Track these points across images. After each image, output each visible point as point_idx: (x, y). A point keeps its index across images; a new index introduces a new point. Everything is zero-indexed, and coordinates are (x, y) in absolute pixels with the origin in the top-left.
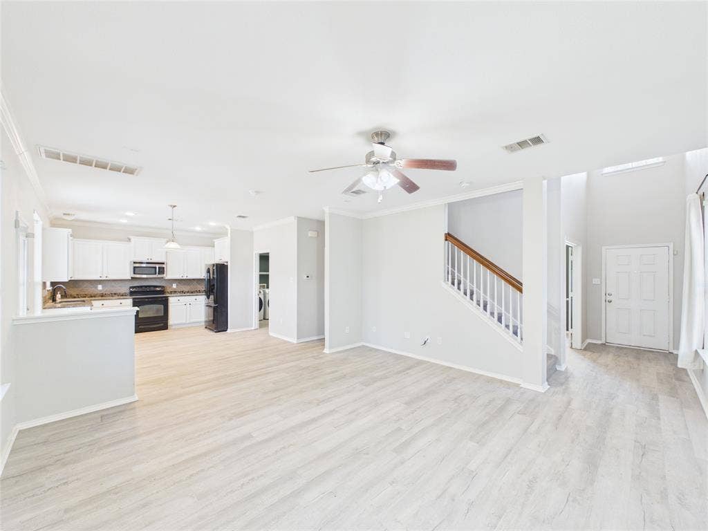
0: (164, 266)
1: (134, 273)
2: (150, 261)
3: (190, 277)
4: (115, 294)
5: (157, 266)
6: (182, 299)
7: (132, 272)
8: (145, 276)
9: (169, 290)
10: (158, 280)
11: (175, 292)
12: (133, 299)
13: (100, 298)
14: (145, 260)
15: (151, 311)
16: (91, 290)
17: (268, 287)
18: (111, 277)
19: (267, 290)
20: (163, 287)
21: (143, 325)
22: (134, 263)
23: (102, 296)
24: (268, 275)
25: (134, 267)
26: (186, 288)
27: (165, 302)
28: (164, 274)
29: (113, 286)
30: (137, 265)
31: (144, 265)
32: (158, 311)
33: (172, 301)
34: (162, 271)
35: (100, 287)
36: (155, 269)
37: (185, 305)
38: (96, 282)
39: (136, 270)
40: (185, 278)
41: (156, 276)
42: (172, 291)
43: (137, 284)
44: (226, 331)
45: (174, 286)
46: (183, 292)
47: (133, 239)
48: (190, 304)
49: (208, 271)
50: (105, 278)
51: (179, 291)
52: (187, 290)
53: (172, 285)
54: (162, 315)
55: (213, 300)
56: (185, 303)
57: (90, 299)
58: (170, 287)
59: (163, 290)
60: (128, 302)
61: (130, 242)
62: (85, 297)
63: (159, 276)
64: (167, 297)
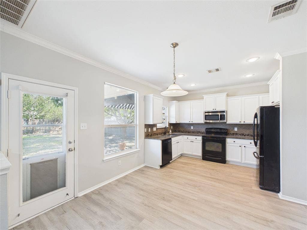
0: (225, 114)
1: (206, 120)
2: (214, 110)
3: (248, 122)
4: (199, 132)
5: (219, 114)
6: (237, 140)
7: (204, 119)
8: (211, 121)
9: (232, 132)
10: (223, 124)
12: (202, 136)
14: (211, 110)
15: (214, 147)
18: (195, 122)
20: (227, 129)
21: (207, 156)
22: (206, 112)
23: (193, 133)
27: (223, 143)
28: (224, 120)
29: (198, 127)
30: (207, 114)
31: (210, 114)
32: (218, 147)
33: (229, 141)
34: (223, 117)
35: (192, 128)
36: (217, 116)
37: (240, 146)
38: (190, 125)
39: (207, 117)
40: (242, 123)
41: (218, 121)
42: (233, 134)
43: (210, 126)
44: (279, 193)
45: (236, 129)
46: (243, 134)
47: (205, 96)
48: (245, 147)
49: (256, 116)
50: (191, 123)
51: (240, 134)
52: (247, 133)
53: (234, 129)
54: (221, 151)
55: (259, 147)
56: (241, 145)
57: (187, 134)
58: (233, 130)
59: (227, 132)
60: (200, 138)
61: (203, 99)
62: (186, 132)
63: (221, 121)
64: (225, 138)
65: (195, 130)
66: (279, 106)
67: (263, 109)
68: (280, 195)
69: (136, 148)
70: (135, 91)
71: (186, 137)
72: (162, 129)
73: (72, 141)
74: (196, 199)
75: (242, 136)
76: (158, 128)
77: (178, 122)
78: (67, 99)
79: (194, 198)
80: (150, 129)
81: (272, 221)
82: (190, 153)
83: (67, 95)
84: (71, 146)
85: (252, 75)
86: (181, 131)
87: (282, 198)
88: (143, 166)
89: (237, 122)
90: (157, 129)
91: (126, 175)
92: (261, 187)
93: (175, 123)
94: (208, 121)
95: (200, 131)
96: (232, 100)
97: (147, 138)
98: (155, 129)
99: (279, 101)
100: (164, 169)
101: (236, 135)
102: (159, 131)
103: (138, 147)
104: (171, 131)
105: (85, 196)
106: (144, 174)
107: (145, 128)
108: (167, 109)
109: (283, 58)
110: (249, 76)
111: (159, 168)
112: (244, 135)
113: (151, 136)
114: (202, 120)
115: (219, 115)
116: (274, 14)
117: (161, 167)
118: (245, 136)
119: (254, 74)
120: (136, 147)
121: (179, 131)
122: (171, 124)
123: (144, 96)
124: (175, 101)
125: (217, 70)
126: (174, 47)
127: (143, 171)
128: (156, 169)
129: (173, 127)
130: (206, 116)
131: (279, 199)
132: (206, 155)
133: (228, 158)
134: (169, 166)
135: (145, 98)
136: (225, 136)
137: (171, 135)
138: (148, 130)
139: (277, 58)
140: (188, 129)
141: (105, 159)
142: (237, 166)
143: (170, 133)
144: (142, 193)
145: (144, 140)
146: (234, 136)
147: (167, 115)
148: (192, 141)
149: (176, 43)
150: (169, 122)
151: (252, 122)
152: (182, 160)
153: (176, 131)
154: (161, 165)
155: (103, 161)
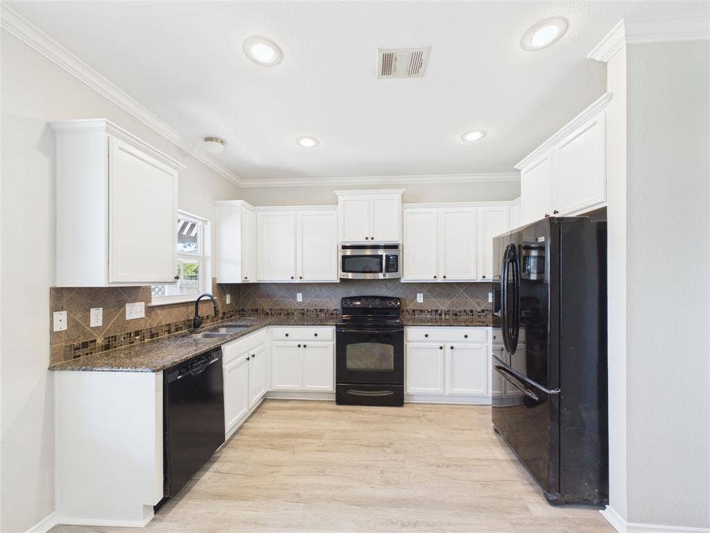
0: (397, 252)
1: (344, 270)
2: (370, 242)
3: (452, 278)
4: (321, 312)
5: (383, 253)
7: (340, 270)
9: (410, 307)
10: (389, 285)
11: (421, 311)
12: (336, 325)
14: (361, 240)
15: (368, 356)
16: (287, 303)
18: (309, 278)
20: (399, 299)
22: (344, 247)
23: (303, 315)
25: (344, 257)
26: (443, 305)
27: (397, 341)
28: (398, 270)
30: (348, 252)
32: (383, 357)
33: (413, 334)
34: (393, 264)
35: (299, 297)
36: (378, 260)
37: (441, 348)
38: (294, 287)
39: (347, 265)
40: (440, 280)
41: (381, 276)
42: (414, 311)
43: (353, 292)
45: (420, 298)
46: (436, 311)
47: (342, 196)
48: (452, 348)
50: (297, 281)
51: (430, 310)
52: (444, 308)
53: (416, 297)
54: (391, 367)
56: (442, 345)
57: (284, 318)
58: (412, 301)
59: (400, 307)
60: (328, 333)
61: (337, 204)
62: (280, 314)
63: (388, 276)
64: (402, 326)
65: (309, 304)
67: (556, 225)
71: (280, 331)
72: (184, 309)
75: (435, 316)
76: (154, 303)
77: (252, 280)
82: (295, 386)
86: (263, 310)
89: (427, 277)
90: (150, 310)
93: (240, 282)
94: (350, 276)
95: (324, 307)
96: (416, 212)
97: (65, 368)
98: (135, 311)
101: (419, 315)
107: (55, 308)
108: (208, 227)
112: (439, 312)
113: (107, 347)
114: (333, 273)
115: (382, 256)
119: (485, 134)
121: (256, 312)
122: (223, 288)
124: (241, 202)
129: (232, 299)
130: (346, 260)
132: (348, 388)
136: (400, 322)
138: (87, 319)
140: (288, 300)
147: (208, 252)
148: (302, 344)
150: (214, 280)
153: (243, 310)
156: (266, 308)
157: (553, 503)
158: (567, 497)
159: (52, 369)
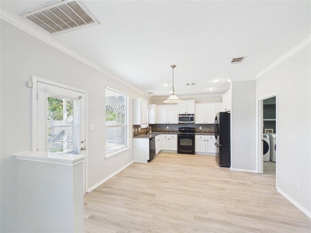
0: (193, 116)
1: (179, 121)
2: (186, 113)
3: (209, 123)
4: (173, 131)
5: (190, 116)
9: (197, 131)
10: (192, 124)
12: (178, 134)
13: (168, 133)
14: (184, 113)
15: (186, 142)
16: (164, 129)
17: (275, 132)
18: (170, 123)
19: (274, 136)
20: (194, 128)
22: (179, 115)
23: (168, 132)
24: (275, 122)
25: (179, 117)
27: (193, 139)
28: (194, 121)
29: (173, 127)
30: (181, 116)
32: (189, 142)
33: (197, 137)
34: (192, 119)
35: (168, 128)
36: (188, 118)
37: (205, 140)
38: (166, 125)
39: (180, 119)
40: (205, 123)
41: (189, 122)
42: (199, 131)
43: (182, 126)
44: (230, 167)
45: (200, 128)
46: (205, 132)
48: (207, 141)
49: (216, 119)
50: (168, 123)
51: (203, 131)
52: (208, 131)
54: (191, 145)
55: (219, 140)
57: (163, 133)
58: (198, 129)
59: (194, 131)
60: (176, 136)
61: (178, 104)
62: (163, 132)
63: (192, 122)
64: (194, 135)
65: (170, 129)
66: (230, 112)
67: (221, 114)
68: (231, 168)
69: (127, 147)
70: (125, 94)
71: (164, 135)
72: (145, 129)
73: (83, 140)
74: (185, 178)
75: (205, 133)
76: (142, 128)
77: (157, 123)
78: (80, 101)
79: (183, 178)
80: (136, 129)
81: (229, 182)
82: (167, 149)
83: (80, 98)
84: (83, 145)
85: (212, 89)
86: (158, 131)
87: (232, 170)
88: (132, 162)
89: (202, 123)
90: (141, 129)
91: (122, 171)
92: (220, 165)
93: (154, 124)
94: (181, 122)
96: (199, 106)
97: (135, 138)
98: (139, 129)
99: (229, 109)
100: (151, 163)
101: (201, 133)
102: (143, 131)
103: (128, 145)
104: (151, 131)
105: (94, 190)
106: (136, 168)
107: (133, 128)
109: (232, 82)
110: (211, 89)
111: (147, 162)
113: (137, 135)
114: (176, 121)
116: (232, 62)
117: (149, 161)
118: (206, 133)
119: (214, 89)
120: (127, 145)
121: (156, 131)
122: (150, 125)
123: (133, 100)
124: (155, 105)
125: (193, 84)
126: (173, 68)
127: (134, 166)
128: (145, 164)
131: (230, 170)
132: (181, 149)
133: (197, 150)
134: (154, 160)
135: (133, 102)
136: (194, 134)
137: (151, 135)
138: (135, 130)
139: (229, 82)
141: (107, 156)
142: (203, 155)
143: (151, 133)
144: (143, 180)
145: (133, 139)
146: (199, 133)
148: (169, 139)
149: (174, 65)
150: (148, 123)
151: (213, 123)
152: (161, 155)
154: (149, 159)
155: (105, 158)
156: (159, 130)
157: (220, 166)
158: (223, 165)
159: (133, 138)
